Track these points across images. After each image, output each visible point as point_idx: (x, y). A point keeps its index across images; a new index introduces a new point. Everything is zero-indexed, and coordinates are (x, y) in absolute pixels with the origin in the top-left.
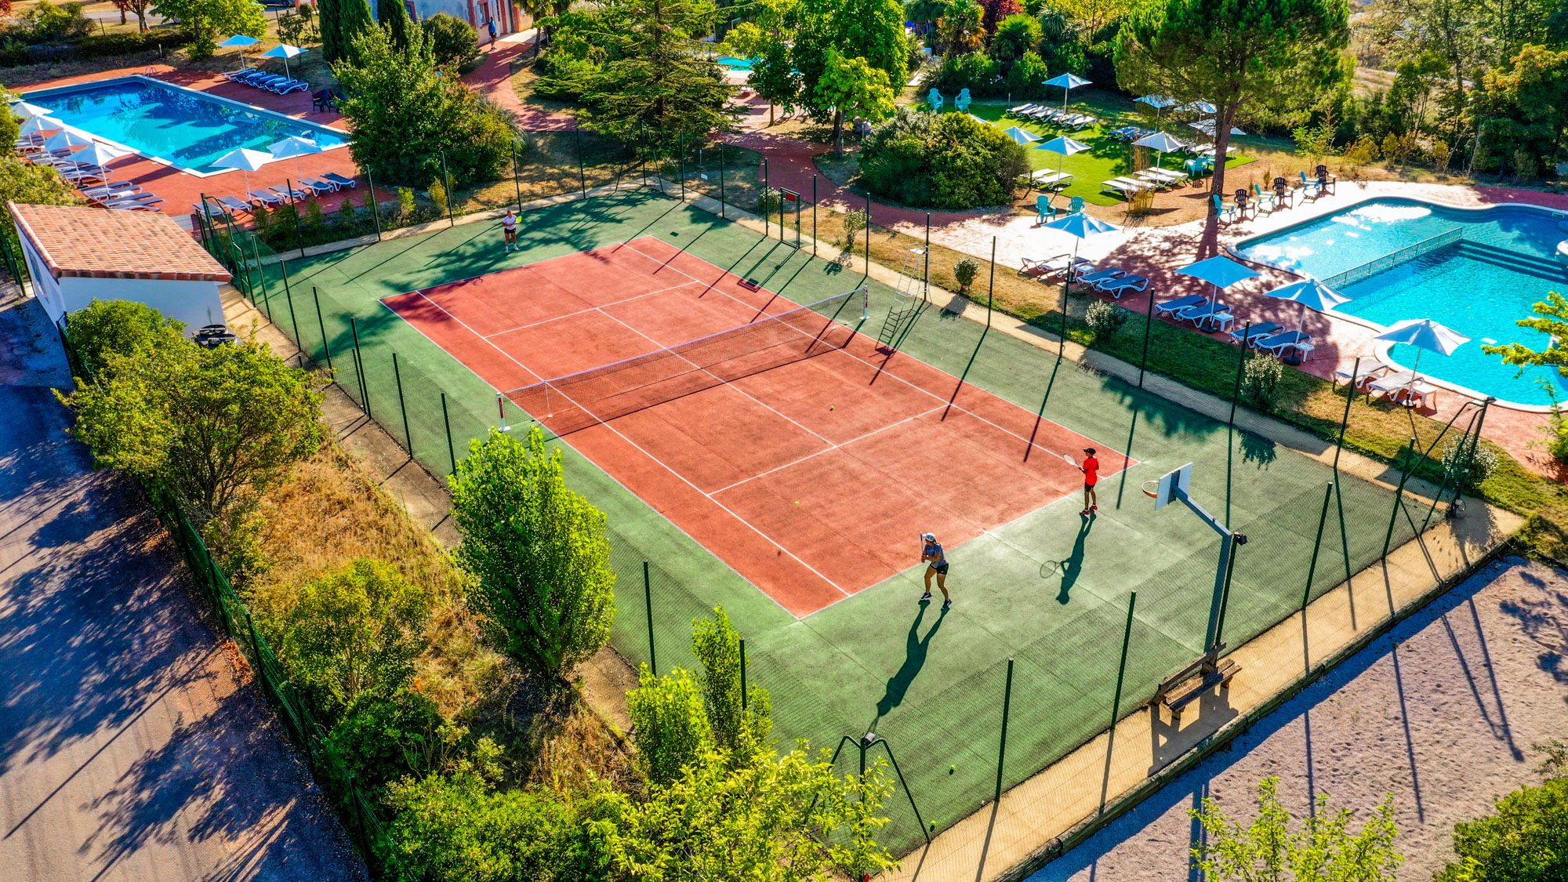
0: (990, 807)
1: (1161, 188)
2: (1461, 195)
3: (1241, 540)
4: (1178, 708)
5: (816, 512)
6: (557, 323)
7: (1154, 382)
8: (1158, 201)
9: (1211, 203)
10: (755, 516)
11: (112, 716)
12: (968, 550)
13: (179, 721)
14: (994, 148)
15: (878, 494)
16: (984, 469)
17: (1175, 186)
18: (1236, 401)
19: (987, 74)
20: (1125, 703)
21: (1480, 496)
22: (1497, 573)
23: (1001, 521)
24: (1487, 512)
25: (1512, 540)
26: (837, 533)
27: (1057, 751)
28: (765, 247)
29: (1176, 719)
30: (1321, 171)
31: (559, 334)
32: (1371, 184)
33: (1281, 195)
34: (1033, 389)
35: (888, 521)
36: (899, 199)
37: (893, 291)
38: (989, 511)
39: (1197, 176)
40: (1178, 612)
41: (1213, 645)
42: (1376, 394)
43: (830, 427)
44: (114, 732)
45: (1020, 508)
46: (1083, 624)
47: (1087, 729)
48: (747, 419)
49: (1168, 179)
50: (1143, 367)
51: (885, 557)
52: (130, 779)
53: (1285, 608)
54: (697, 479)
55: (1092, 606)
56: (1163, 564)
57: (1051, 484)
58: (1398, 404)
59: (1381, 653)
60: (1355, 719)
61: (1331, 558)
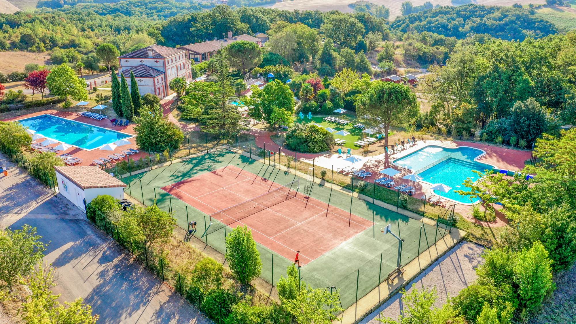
0: (355, 304)
1: (371, 144)
2: (450, 144)
3: (403, 241)
4: (393, 280)
5: (299, 241)
6: (214, 193)
7: (377, 202)
8: (371, 148)
9: (385, 148)
10: (284, 242)
11: (142, 304)
12: (339, 248)
13: (160, 302)
14: (324, 135)
15: (313, 235)
16: (338, 227)
17: (374, 143)
18: (398, 206)
19: (316, 108)
20: (381, 280)
21: (456, 227)
22: (461, 245)
23: (345, 240)
24: (458, 231)
25: (464, 238)
26: (305, 246)
27: (368, 291)
28: (265, 167)
29: (393, 283)
30: (413, 138)
31: (216, 196)
32: (427, 141)
33: (403, 146)
34: (347, 205)
35: (317, 242)
36: (299, 151)
37: (305, 179)
38: (342, 238)
39: (380, 139)
40: (390, 259)
41: (399, 265)
42: (431, 203)
43: (297, 219)
44: (144, 307)
45: (349, 237)
46: (369, 263)
47: (374, 286)
48: (275, 218)
49: (372, 141)
50: (374, 198)
51: (319, 251)
52: (154, 317)
53: (414, 257)
54: (267, 234)
55: (370, 259)
56: (386, 248)
57: (355, 230)
58: (437, 205)
59: (436, 265)
60: (431, 280)
61: (423, 244)
